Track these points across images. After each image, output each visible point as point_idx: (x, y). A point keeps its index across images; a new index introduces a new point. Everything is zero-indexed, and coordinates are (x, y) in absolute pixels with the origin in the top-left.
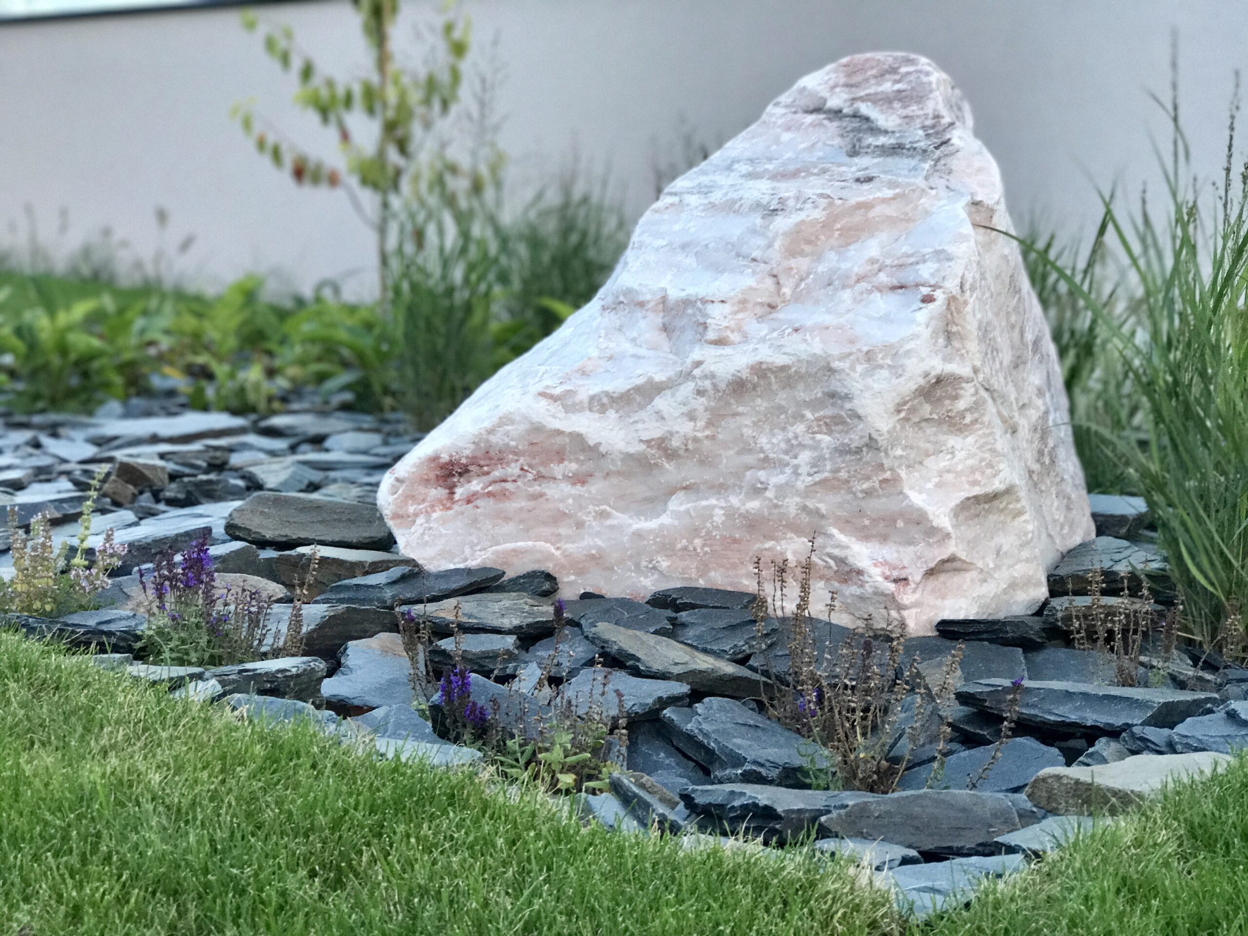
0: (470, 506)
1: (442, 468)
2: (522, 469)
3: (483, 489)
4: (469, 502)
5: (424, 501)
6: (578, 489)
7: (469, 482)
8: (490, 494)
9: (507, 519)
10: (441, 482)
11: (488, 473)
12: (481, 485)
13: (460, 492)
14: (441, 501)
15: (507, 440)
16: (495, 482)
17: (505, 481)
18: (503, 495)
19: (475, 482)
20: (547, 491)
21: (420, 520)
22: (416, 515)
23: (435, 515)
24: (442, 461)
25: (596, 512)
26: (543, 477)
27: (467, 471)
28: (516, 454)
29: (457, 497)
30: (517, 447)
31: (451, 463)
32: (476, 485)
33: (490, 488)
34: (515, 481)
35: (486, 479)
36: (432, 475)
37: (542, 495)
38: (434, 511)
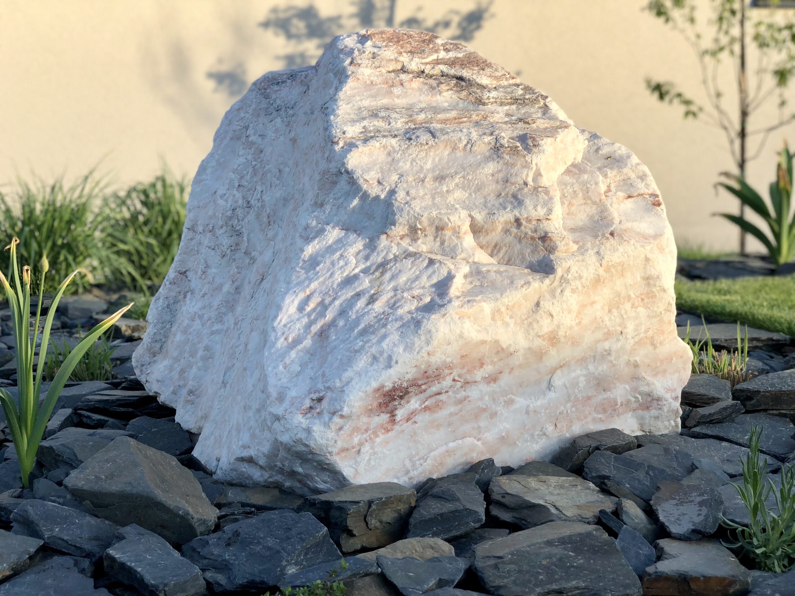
0: (410, 422)
1: (384, 395)
2: (454, 380)
3: (420, 405)
4: (408, 420)
5: (366, 430)
6: (494, 387)
7: (408, 402)
8: (427, 408)
9: (438, 426)
10: (383, 409)
11: (425, 391)
12: (418, 403)
13: (400, 414)
14: (382, 426)
15: (444, 357)
16: (431, 397)
17: (439, 394)
18: (438, 406)
19: (413, 401)
20: (469, 394)
21: (366, 448)
22: (361, 444)
23: (378, 440)
24: (386, 389)
25: (505, 402)
26: (468, 383)
27: (407, 393)
28: (450, 368)
29: (398, 418)
30: (452, 362)
31: (394, 389)
32: (414, 403)
33: (427, 403)
34: (447, 392)
35: (422, 396)
36: (375, 404)
37: (465, 398)
38: (377, 436)
